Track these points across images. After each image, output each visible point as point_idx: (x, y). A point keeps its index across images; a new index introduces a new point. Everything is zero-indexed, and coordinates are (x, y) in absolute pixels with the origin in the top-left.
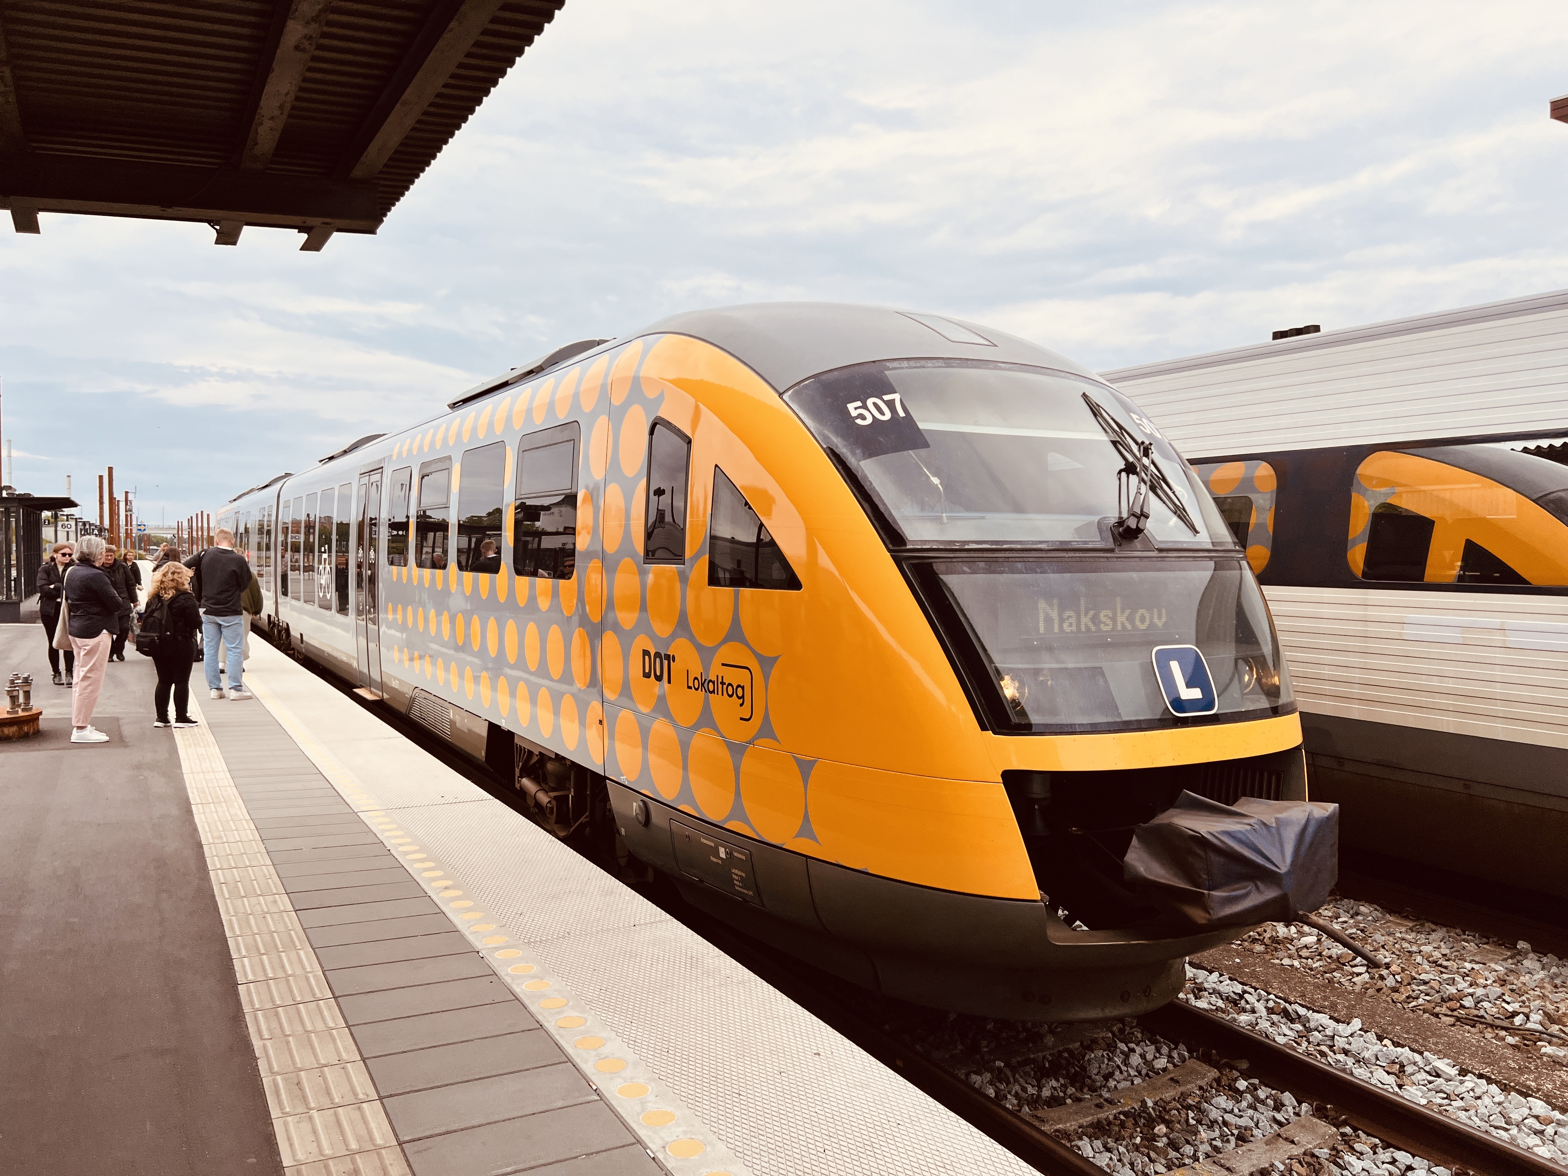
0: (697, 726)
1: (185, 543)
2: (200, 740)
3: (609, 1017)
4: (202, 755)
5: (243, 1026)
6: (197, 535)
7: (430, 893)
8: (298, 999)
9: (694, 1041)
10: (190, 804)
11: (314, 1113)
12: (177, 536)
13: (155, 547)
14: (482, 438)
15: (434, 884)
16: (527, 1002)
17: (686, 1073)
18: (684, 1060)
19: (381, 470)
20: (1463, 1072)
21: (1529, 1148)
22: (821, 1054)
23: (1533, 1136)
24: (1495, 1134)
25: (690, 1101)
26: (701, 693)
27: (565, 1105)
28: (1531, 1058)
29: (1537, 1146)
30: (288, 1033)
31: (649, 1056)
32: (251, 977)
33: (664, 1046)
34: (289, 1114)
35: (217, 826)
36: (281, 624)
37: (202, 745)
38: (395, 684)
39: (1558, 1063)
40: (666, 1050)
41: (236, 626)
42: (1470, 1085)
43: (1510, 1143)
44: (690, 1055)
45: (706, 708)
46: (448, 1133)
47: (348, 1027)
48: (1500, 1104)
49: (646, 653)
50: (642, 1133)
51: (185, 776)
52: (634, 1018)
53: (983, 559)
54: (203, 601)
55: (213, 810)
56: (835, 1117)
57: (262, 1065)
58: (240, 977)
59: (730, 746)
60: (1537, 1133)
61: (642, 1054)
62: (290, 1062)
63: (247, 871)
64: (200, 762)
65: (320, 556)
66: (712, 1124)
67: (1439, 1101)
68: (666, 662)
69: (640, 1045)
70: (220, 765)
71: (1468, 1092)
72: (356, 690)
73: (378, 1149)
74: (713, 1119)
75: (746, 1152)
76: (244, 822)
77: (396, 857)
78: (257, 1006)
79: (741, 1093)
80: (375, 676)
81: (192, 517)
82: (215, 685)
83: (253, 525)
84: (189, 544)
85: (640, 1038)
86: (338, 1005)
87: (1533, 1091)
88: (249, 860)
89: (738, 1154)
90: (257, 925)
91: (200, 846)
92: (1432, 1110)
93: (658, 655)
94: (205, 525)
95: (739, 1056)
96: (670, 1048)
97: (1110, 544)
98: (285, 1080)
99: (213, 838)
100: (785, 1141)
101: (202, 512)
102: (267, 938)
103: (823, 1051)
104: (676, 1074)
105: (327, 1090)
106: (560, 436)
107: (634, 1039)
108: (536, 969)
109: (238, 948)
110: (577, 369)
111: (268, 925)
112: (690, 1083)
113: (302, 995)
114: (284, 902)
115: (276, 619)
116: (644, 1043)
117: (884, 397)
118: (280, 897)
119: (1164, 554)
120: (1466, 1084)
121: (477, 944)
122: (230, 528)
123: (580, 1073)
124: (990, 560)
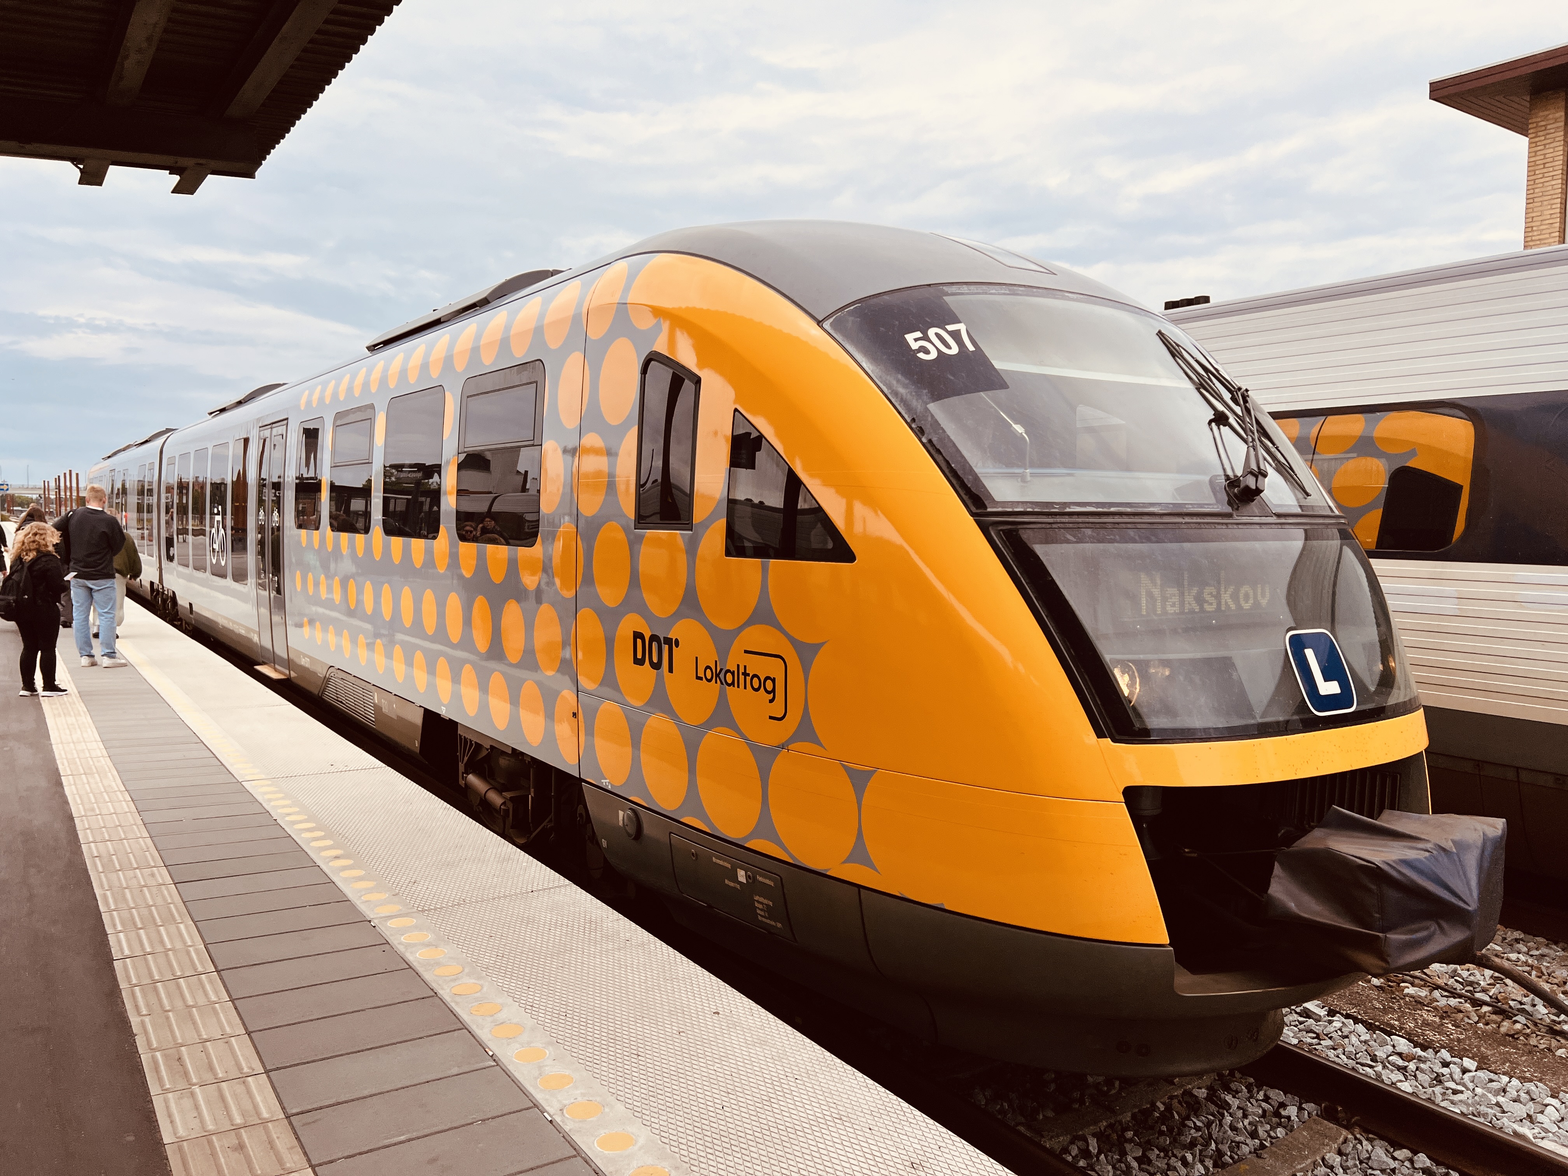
0: (710, 724)
1: (53, 504)
2: (70, 709)
3: (506, 982)
4: (73, 724)
5: (119, 1002)
6: (66, 495)
7: (319, 863)
8: (179, 974)
9: (592, 1004)
10: (59, 775)
11: (197, 1089)
12: (43, 496)
13: (20, 508)
14: (414, 383)
15: (324, 854)
16: (421, 970)
17: (584, 1036)
18: (582, 1023)
19: (285, 422)
20: (1332, 1013)
21: (1392, 1083)
22: (721, 1013)
23: (1397, 1072)
24: (1361, 1071)
25: (588, 1063)
26: (715, 686)
27: (461, 1072)
28: (1395, 998)
29: (1401, 1081)
30: (168, 1008)
31: (547, 1020)
32: (127, 952)
33: (562, 1010)
34: (168, 1091)
35: (89, 799)
36: (166, 592)
37: (72, 713)
38: (304, 662)
39: (1420, 1003)
40: (564, 1014)
41: (108, 590)
42: (1337, 1025)
43: (1376, 1080)
44: (589, 1018)
45: (722, 701)
46: (339, 1104)
47: (232, 1000)
48: (1366, 1042)
49: (637, 635)
50: (539, 1097)
51: (54, 747)
52: (531, 983)
53: (1090, 525)
54: (71, 564)
55: (85, 781)
56: (733, 1074)
57: (140, 1041)
58: (115, 953)
59: (754, 748)
60: (1400, 1068)
61: (540, 1018)
62: (170, 1038)
63: (123, 844)
64: (70, 732)
65: (212, 519)
66: (611, 1085)
67: (1309, 1040)
68: (666, 648)
69: (537, 1010)
70: (92, 734)
71: (1336, 1031)
72: (258, 668)
73: (264, 1122)
74: (611, 1080)
75: (644, 1111)
76: (118, 793)
77: (284, 826)
78: (134, 981)
79: (640, 1053)
80: (281, 652)
81: (59, 477)
82: (86, 651)
83: (132, 485)
84: (56, 504)
85: (538, 1002)
86: (221, 979)
87: (1396, 1030)
88: (124, 832)
89: (636, 1114)
90: (133, 898)
91: (71, 818)
92: (1303, 1049)
93: (654, 638)
94: (74, 485)
95: (638, 1017)
96: (568, 1011)
97: (1228, 509)
98: (166, 1057)
99: (85, 810)
100: (683, 1099)
101: (70, 471)
102: (145, 912)
103: (722, 1009)
104: (574, 1037)
105: (210, 1066)
106: (515, 378)
107: (531, 1004)
108: (430, 937)
109: (113, 923)
110: (537, 299)
111: (145, 899)
112: (588, 1046)
113: (182, 970)
114: (163, 876)
115: (160, 587)
116: (541, 1007)
117: (947, 327)
118: (158, 870)
119: (1283, 521)
120: (1334, 1024)
121: (368, 913)
122: (106, 487)
123: (476, 1040)
124: (1098, 526)
